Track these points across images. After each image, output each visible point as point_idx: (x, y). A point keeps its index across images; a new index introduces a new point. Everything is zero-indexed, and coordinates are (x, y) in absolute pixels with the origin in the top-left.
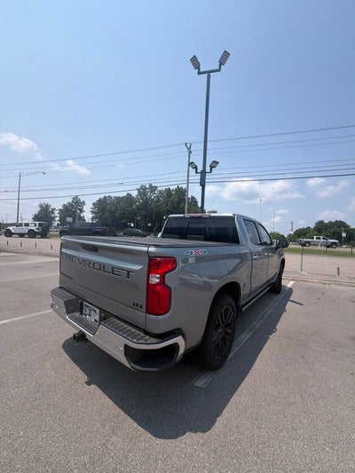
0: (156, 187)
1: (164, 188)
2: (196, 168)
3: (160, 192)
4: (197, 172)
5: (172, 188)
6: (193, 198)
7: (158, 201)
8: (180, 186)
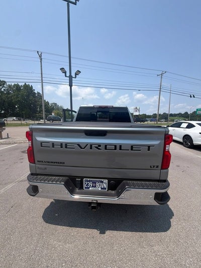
0: (5, 82)
1: (13, 84)
2: (65, 73)
3: (10, 86)
4: (66, 76)
5: (20, 84)
6: (38, 93)
7: (8, 93)
8: (27, 84)
